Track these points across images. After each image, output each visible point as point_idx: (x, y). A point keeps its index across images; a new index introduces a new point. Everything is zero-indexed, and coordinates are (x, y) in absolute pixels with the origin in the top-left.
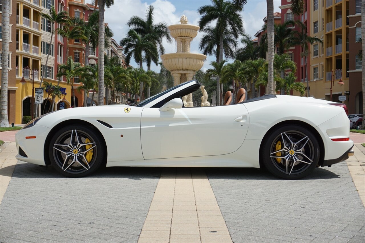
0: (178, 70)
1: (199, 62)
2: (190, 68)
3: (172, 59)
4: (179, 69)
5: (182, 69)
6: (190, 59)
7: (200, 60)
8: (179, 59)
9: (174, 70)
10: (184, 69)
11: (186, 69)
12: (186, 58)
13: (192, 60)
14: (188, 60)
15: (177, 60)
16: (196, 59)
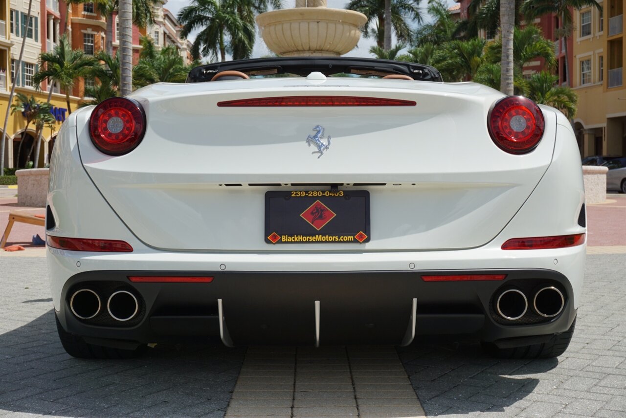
0: (298, 51)
1: (350, 32)
2: (328, 47)
3: (283, 24)
4: (300, 48)
5: (307, 48)
6: (327, 23)
7: (351, 27)
8: (300, 23)
9: (290, 52)
10: (311, 49)
11: (318, 48)
12: (318, 22)
13: (332, 26)
14: (322, 25)
15: (295, 25)
16: (344, 23)
